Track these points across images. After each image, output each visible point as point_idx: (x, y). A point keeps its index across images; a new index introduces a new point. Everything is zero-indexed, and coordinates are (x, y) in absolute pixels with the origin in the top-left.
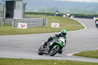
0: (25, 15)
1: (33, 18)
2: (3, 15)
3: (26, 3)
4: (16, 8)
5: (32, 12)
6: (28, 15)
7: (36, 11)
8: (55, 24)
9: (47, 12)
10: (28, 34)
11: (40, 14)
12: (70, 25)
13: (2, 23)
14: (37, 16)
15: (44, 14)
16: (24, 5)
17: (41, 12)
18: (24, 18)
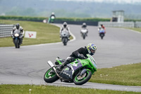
8: (31, 33)
9: (19, 16)
11: (9, 18)
12: (52, 34)
15: (14, 18)
17: (11, 15)
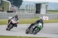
0: (47, 12)
1: (52, 14)
2: (34, 12)
3: (48, 5)
4: (42, 8)
5: (51, 10)
6: (49, 12)
7: (54, 10)
10: (49, 23)
13: (34, 17)
14: (54, 12)
16: (47, 6)
18: (47, 13)
